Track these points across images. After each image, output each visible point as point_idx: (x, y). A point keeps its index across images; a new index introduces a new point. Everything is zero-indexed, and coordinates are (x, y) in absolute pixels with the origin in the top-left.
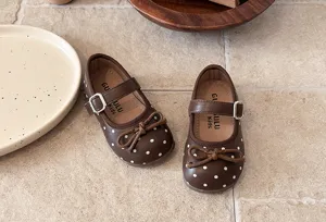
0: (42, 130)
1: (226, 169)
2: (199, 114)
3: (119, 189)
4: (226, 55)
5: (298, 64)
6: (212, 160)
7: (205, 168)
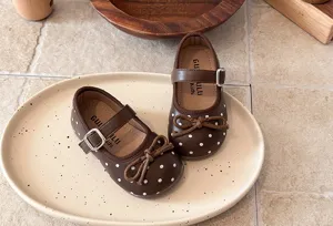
1: (210, 136)
2: (182, 83)
6: (197, 128)
7: (190, 136)
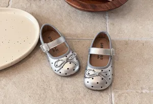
0: (22, 57)
3: (57, 85)
4: (107, 23)
5: (140, 27)
